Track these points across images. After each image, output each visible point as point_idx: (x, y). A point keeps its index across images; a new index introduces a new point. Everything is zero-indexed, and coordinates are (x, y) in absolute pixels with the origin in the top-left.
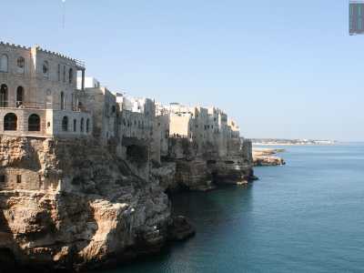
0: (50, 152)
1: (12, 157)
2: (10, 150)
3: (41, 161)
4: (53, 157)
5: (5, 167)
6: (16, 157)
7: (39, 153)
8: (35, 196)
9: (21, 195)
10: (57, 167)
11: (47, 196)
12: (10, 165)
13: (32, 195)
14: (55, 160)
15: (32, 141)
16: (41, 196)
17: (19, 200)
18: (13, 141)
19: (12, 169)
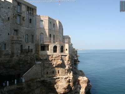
0: (69, 61)
1: (57, 64)
2: (56, 61)
3: (66, 64)
4: (69, 62)
5: (54, 67)
6: (59, 63)
7: (64, 61)
8: (65, 78)
9: (60, 78)
10: (71, 66)
11: (69, 78)
12: (56, 67)
13: (64, 78)
14: (70, 64)
15: (62, 57)
16: (67, 78)
17: (59, 81)
18: (57, 57)
19: (56, 68)
